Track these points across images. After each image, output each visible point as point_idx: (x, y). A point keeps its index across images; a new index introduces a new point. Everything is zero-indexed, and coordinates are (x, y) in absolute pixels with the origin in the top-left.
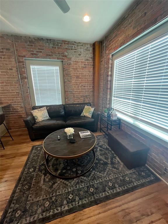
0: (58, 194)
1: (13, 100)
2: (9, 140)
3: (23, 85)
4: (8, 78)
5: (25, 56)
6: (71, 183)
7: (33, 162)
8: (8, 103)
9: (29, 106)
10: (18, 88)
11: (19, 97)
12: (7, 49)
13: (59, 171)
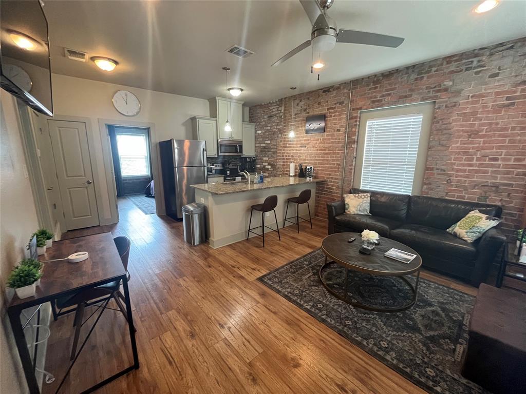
0: (311, 294)
1: (330, 175)
2: (308, 227)
3: (347, 153)
4: (333, 143)
5: (360, 108)
6: (332, 299)
7: (313, 258)
8: (324, 177)
9: (348, 187)
10: (340, 157)
11: (338, 171)
12: (341, 103)
13: (331, 283)
